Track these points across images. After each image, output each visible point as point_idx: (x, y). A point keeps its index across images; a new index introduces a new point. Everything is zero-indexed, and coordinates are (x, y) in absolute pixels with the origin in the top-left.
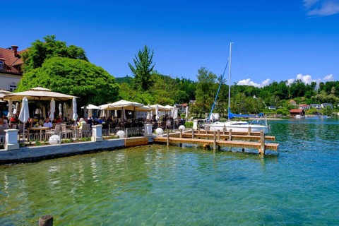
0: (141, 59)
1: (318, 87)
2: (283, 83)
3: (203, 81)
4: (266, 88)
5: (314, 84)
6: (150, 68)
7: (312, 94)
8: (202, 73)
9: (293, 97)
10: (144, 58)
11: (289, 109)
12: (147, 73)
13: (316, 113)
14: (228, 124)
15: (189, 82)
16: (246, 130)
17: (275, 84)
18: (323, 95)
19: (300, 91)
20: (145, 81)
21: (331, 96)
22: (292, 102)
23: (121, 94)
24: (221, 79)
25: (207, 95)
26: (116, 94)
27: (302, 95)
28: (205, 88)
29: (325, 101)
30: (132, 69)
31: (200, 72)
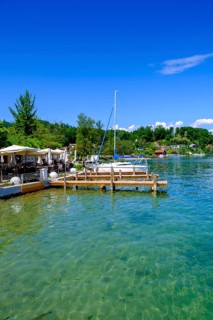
0: (23, 103)
1: (174, 131)
2: (149, 128)
3: (82, 126)
4: (135, 132)
5: (172, 129)
6: (32, 112)
7: (171, 137)
8: (82, 118)
9: (156, 140)
10: (26, 103)
11: (154, 149)
12: (29, 118)
13: (174, 153)
14: (114, 165)
15: (67, 126)
16: (131, 170)
17: (142, 129)
18: (179, 138)
19: (161, 134)
20: (28, 126)
21: (184, 139)
22: (156, 144)
23: (10, 138)
24: (99, 124)
25: (86, 139)
26: (5, 138)
27: (163, 138)
28: (85, 132)
29: (180, 143)
30: (14, 114)
31: (80, 117)
